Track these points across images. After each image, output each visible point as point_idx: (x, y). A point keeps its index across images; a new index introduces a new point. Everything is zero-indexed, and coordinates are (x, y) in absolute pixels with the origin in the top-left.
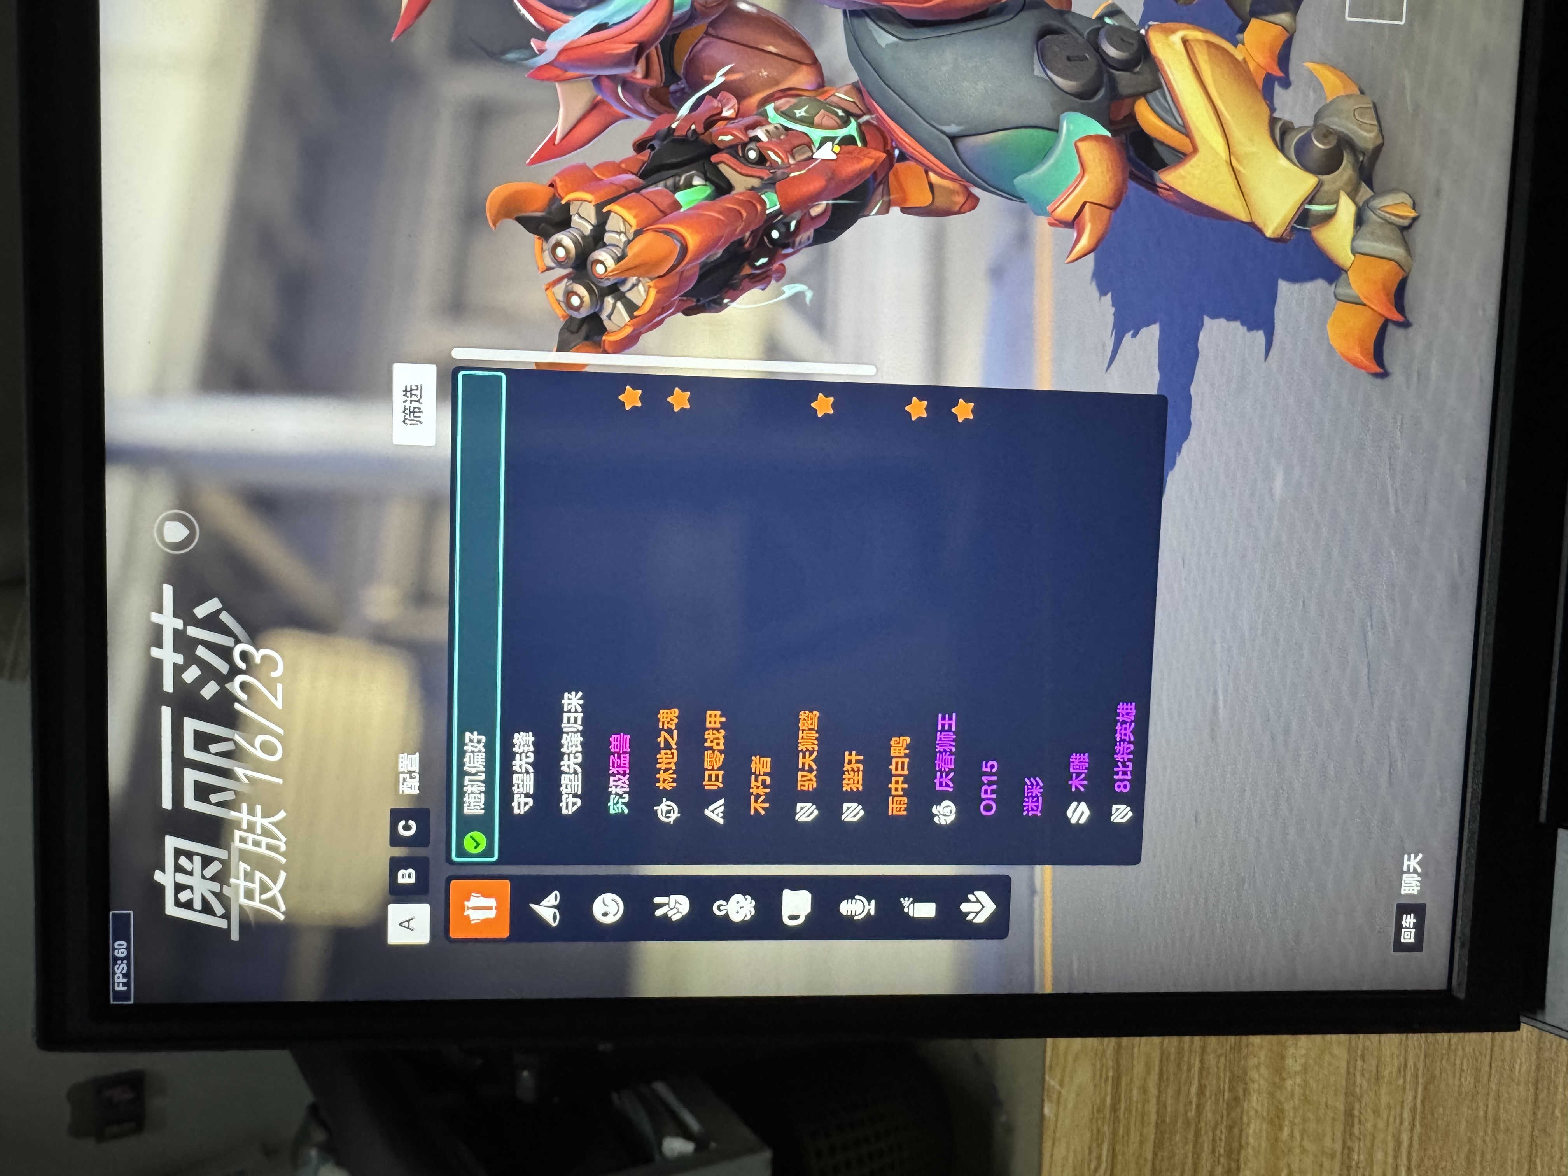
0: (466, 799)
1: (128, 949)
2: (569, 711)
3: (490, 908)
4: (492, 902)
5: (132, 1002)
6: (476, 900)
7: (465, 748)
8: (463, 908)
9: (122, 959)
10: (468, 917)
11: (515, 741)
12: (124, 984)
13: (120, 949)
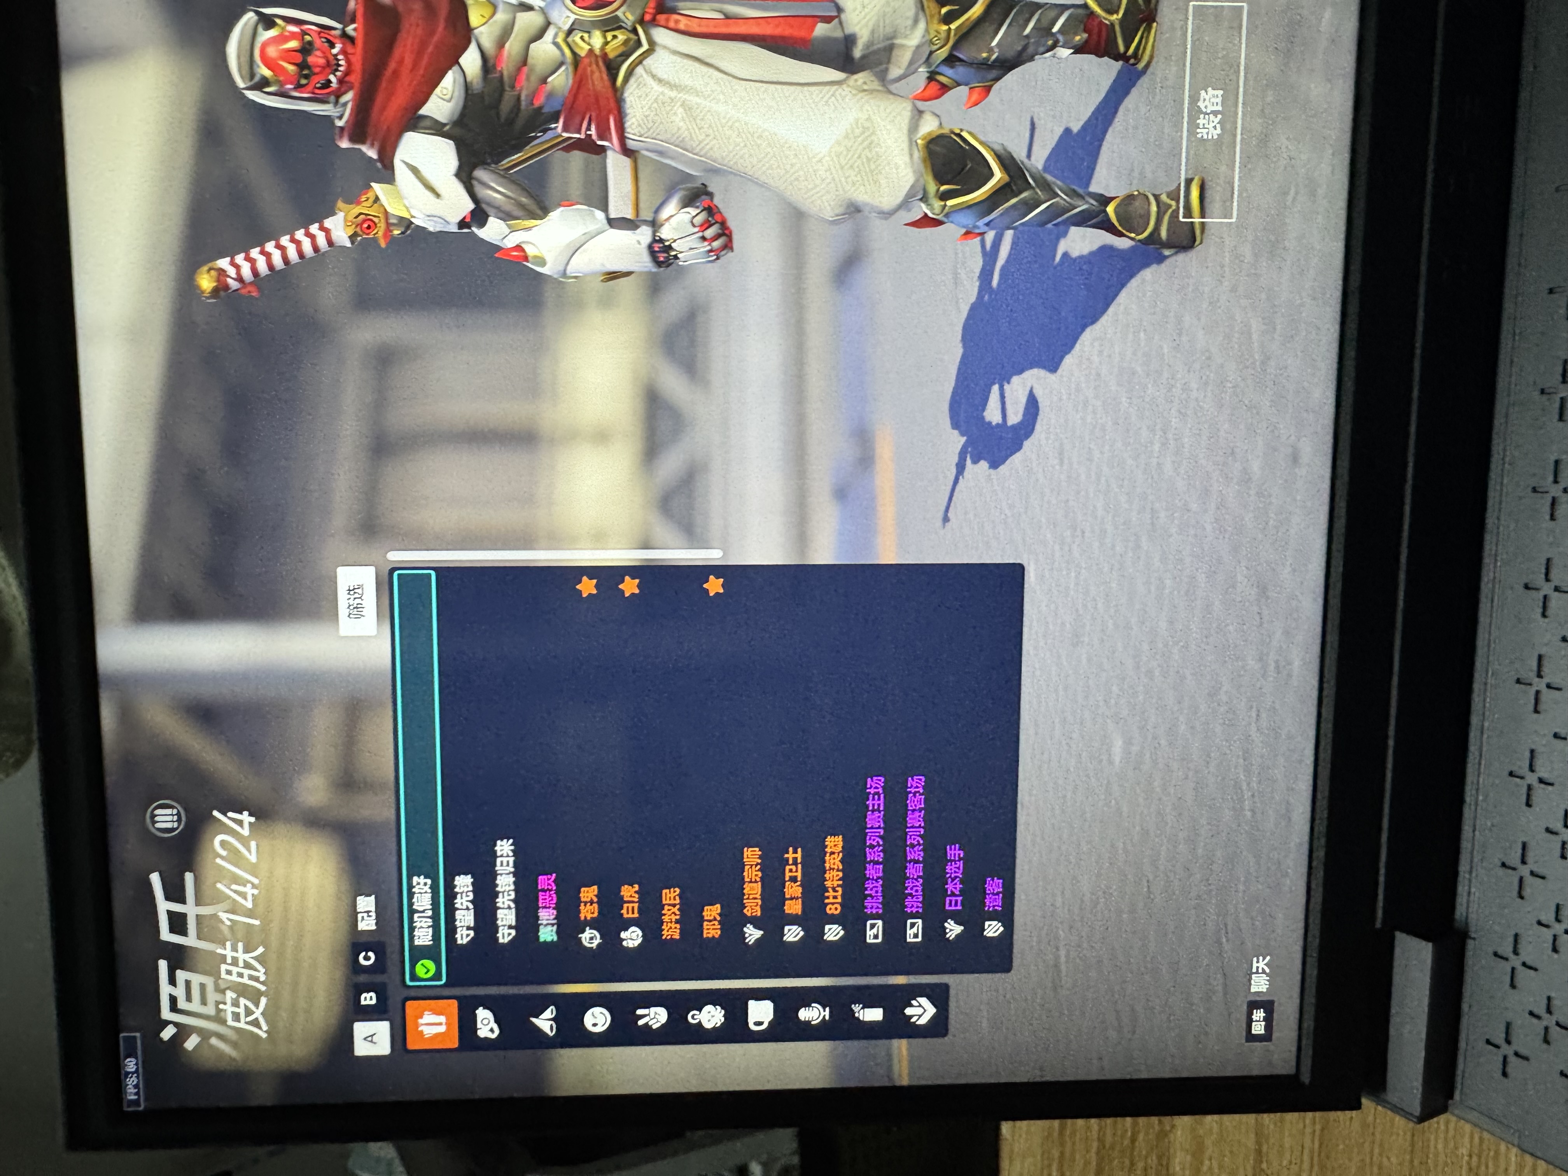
0: (416, 933)
1: (137, 1064)
2: (502, 856)
3: (440, 1024)
4: (442, 1019)
5: (141, 1108)
6: (428, 1018)
7: (414, 890)
8: (417, 1025)
9: (133, 1073)
10: (422, 1032)
11: (456, 883)
12: (136, 1094)
13: (131, 1065)
